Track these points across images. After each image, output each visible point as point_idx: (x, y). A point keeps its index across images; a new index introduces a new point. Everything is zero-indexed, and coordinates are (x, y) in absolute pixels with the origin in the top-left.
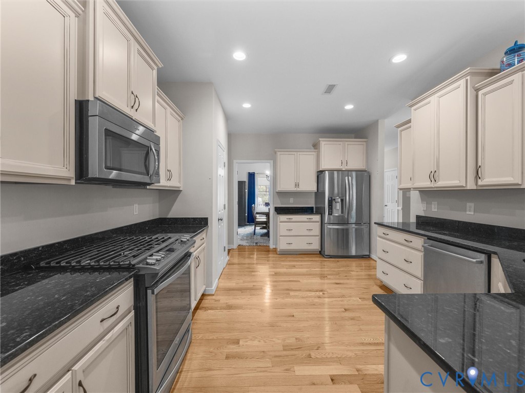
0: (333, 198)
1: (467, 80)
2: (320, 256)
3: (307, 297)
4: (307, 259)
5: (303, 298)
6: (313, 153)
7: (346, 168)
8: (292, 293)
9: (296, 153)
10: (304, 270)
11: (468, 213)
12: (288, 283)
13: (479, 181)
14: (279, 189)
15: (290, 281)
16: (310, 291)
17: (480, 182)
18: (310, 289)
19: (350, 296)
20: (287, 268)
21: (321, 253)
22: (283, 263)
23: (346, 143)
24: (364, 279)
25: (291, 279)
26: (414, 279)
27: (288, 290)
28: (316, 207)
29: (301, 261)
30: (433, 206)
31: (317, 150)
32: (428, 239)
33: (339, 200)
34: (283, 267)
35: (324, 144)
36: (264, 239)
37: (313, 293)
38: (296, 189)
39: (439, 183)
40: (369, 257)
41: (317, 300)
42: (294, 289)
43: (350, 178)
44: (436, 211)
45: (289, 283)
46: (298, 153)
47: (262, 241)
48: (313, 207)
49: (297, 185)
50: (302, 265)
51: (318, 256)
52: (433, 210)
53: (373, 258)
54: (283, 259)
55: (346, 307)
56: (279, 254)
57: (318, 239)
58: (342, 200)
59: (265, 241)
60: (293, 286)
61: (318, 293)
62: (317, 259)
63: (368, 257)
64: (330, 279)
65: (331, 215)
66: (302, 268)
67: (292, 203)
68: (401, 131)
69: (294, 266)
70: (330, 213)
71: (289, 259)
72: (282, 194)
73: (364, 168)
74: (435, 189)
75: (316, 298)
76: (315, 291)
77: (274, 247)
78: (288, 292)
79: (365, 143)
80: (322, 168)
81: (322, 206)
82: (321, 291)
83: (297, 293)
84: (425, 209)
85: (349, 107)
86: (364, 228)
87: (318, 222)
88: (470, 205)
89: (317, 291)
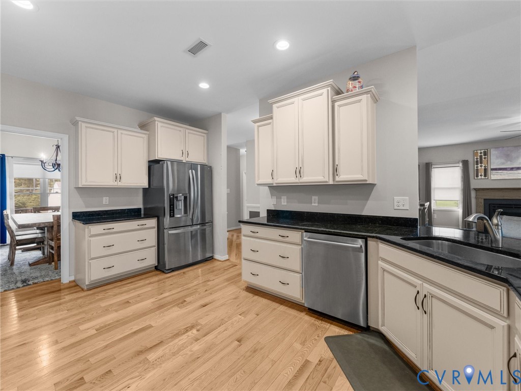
0: (175, 195)
1: (328, 90)
2: (158, 272)
3: (179, 350)
4: (142, 283)
5: (174, 354)
6: (143, 136)
7: (187, 159)
8: (152, 356)
9: (116, 130)
10: (147, 304)
11: (313, 204)
12: (132, 339)
13: (337, 177)
14: (83, 183)
15: (135, 333)
16: (177, 335)
17: (337, 179)
18: (176, 332)
19: (230, 318)
20: (116, 311)
21: (160, 268)
22: (104, 304)
23: (187, 131)
24: (226, 287)
25: (135, 328)
26: (292, 274)
27: (140, 353)
28: (145, 209)
29: (134, 289)
30: (282, 200)
31: (148, 133)
32: (305, 232)
33: (183, 197)
34: (107, 310)
35: (161, 126)
36: (41, 270)
37: (184, 337)
38: (116, 183)
39: (304, 178)
40: (213, 259)
41: (196, 347)
42: (149, 346)
43: (194, 171)
44: (286, 204)
45: (136, 337)
46: (120, 131)
47: (38, 274)
48: (141, 208)
49: (118, 177)
50: (139, 296)
51: (154, 273)
52: (283, 204)
53: (217, 258)
54: (101, 296)
55: (237, 335)
56: (89, 290)
57: (154, 251)
58: (185, 198)
59: (43, 273)
60: (145, 340)
61: (189, 333)
62: (156, 279)
63: (211, 259)
64: (190, 303)
65: (173, 216)
66: (142, 301)
67: (105, 204)
68: (259, 126)
69: (127, 303)
70: (172, 215)
71: (111, 293)
72: (86, 191)
73: (205, 162)
74: (300, 184)
75: (192, 343)
76: (184, 333)
77: (72, 278)
78: (142, 357)
79: (205, 135)
80: (159, 156)
81: (160, 205)
82: (192, 327)
83: (159, 352)
84: (275, 203)
85: (204, 85)
86: (207, 228)
87: (154, 228)
88: (315, 198)
89: (187, 331)
